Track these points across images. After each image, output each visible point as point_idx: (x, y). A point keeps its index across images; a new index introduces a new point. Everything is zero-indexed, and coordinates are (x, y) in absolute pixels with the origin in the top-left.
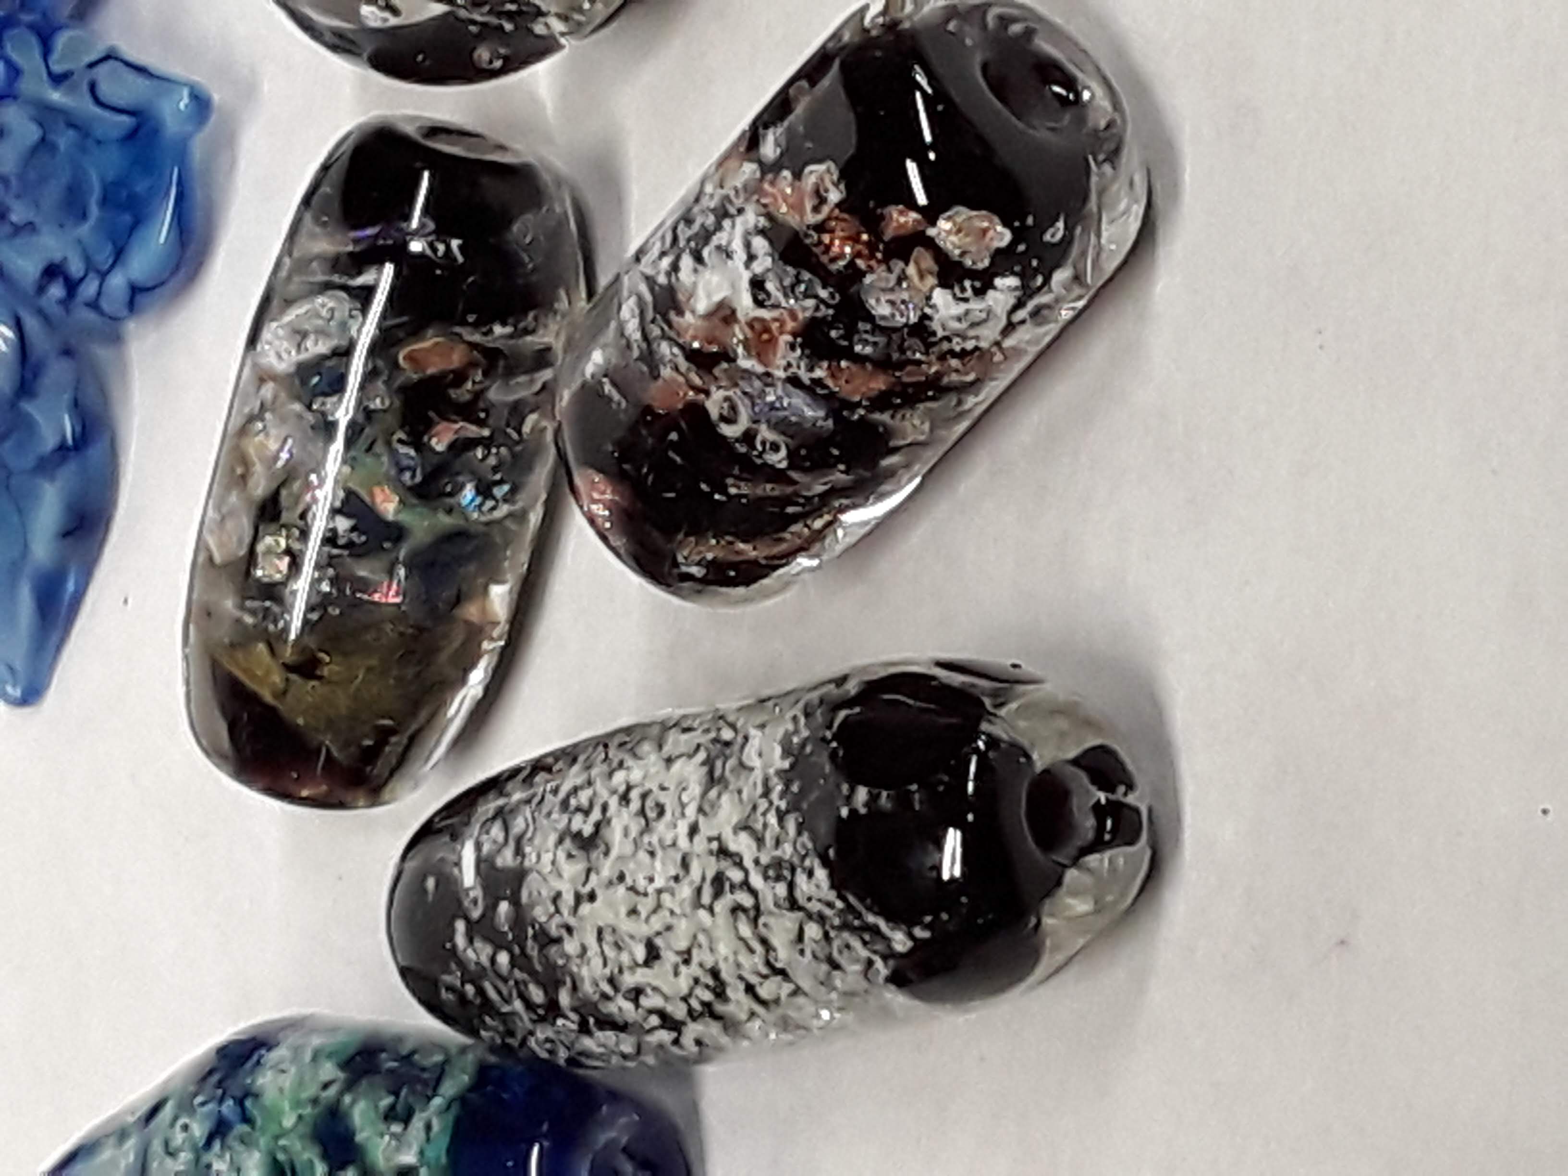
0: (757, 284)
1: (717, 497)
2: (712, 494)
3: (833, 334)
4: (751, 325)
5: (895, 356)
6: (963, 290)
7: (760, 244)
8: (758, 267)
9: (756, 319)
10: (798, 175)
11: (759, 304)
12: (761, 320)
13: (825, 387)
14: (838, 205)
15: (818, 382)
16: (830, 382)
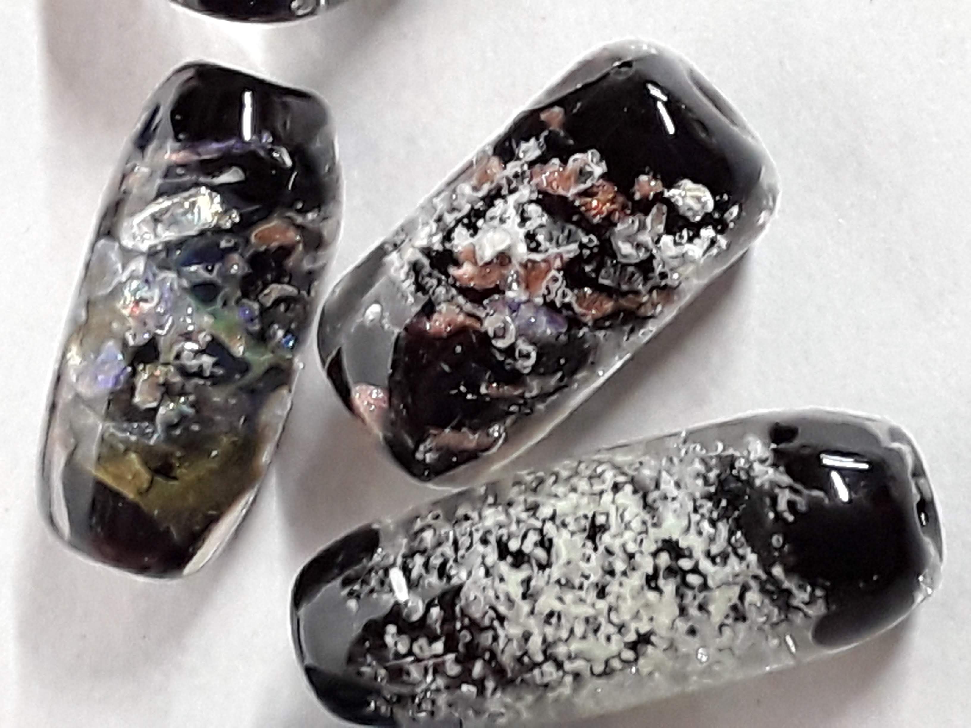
0: (530, 237)
1: (469, 397)
2: (466, 394)
3: (588, 269)
4: (524, 266)
5: (624, 287)
6: (681, 237)
7: (533, 210)
8: (530, 226)
9: (529, 260)
10: (564, 162)
11: (531, 250)
12: (534, 262)
13: (572, 310)
14: (603, 176)
15: (568, 306)
16: (576, 306)
